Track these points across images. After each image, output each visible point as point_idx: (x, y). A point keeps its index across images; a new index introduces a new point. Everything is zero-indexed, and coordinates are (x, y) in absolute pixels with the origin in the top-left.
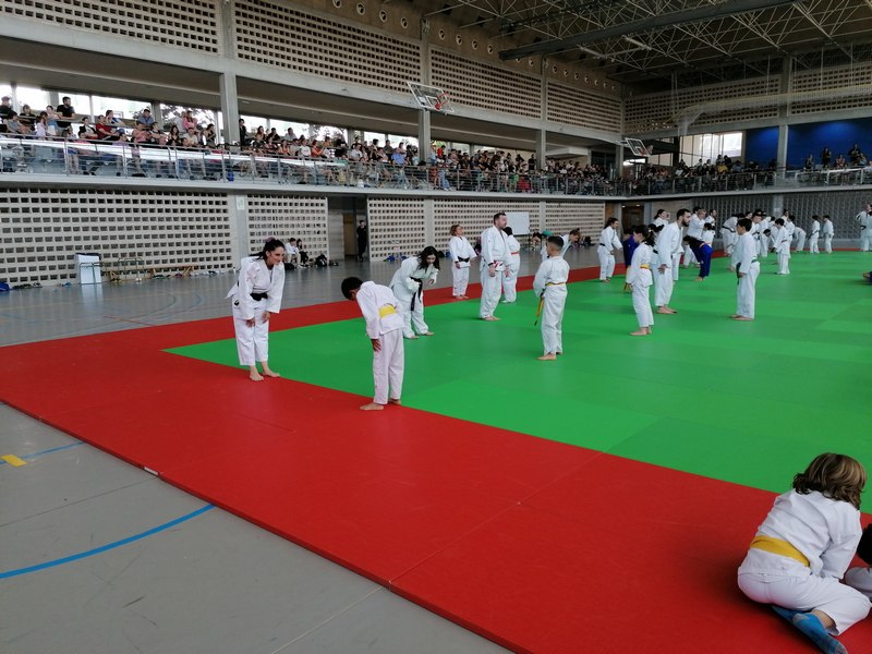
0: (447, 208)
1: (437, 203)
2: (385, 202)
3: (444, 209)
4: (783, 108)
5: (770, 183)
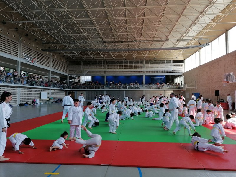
0: (24, 91)
4: (105, 72)
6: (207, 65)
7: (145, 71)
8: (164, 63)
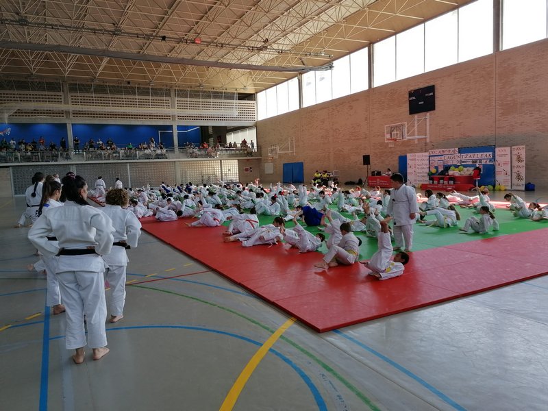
4: (67, 113)
5: (68, 158)
6: (323, 108)
7: (177, 115)
8: (220, 98)
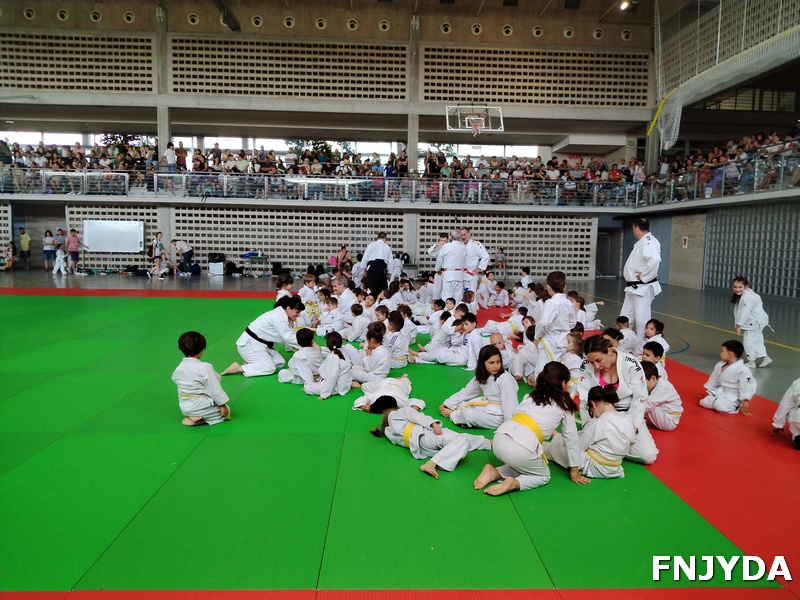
0: (200, 218)
1: (181, 211)
2: (94, 210)
3: (194, 218)
